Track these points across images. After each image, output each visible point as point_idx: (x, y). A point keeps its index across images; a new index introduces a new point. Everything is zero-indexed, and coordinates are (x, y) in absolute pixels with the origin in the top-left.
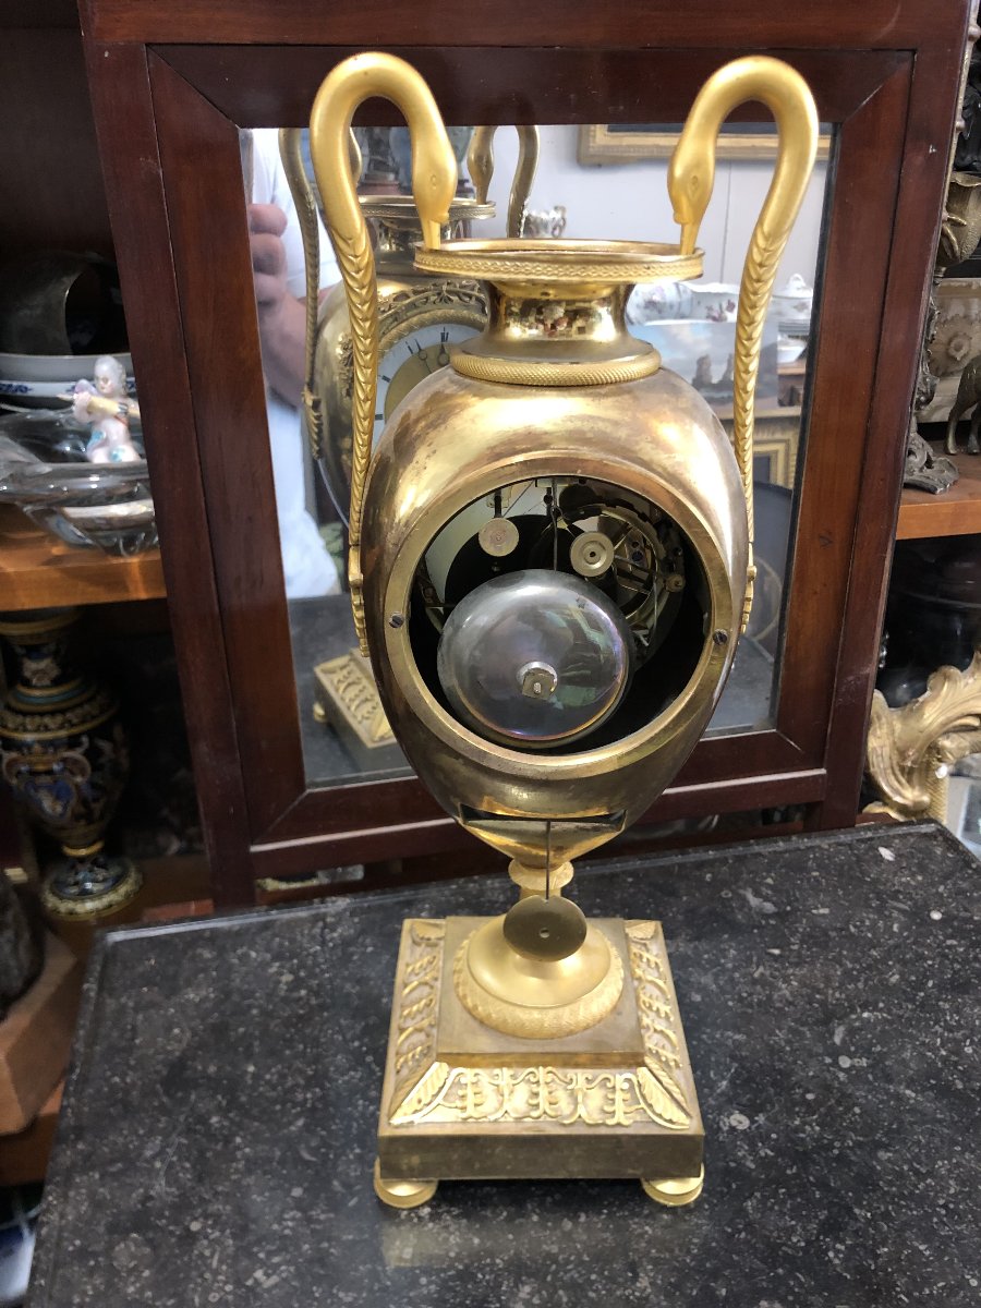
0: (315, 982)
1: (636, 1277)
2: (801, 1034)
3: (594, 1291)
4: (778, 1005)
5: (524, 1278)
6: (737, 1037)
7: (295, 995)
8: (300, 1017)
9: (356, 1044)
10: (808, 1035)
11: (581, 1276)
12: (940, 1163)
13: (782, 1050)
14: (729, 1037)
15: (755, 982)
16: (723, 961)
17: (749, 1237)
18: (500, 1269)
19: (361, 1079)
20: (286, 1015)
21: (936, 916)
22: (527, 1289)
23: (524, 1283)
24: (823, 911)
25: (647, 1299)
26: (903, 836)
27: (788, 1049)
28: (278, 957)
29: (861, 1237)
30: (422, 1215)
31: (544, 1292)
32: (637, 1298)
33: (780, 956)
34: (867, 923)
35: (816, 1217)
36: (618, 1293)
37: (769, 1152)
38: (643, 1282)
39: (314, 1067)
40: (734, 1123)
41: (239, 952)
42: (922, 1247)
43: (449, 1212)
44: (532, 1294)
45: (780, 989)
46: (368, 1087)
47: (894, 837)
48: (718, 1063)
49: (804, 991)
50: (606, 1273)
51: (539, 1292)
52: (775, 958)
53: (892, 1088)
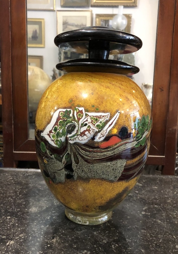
0: (16, 180)
1: (53, 238)
2: (134, 206)
3: (39, 239)
4: (131, 200)
5: (23, 233)
7: (11, 181)
8: (8, 184)
9: (17, 190)
10: (136, 207)
11: (38, 235)
12: (160, 235)
13: (126, 208)
17: (91, 238)
18: (18, 230)
19: (13, 195)
20: (6, 183)
22: (22, 235)
23: (22, 234)
24: (155, 187)
25: (52, 243)
27: (128, 208)
28: (12, 175)
29: (125, 244)
30: (7, 218)
31: (26, 237)
32: (50, 243)
33: (138, 193)
34: (167, 191)
35: (114, 238)
36: (46, 240)
37: (109, 224)
38: (54, 240)
39: (4, 191)
41: (4, 173)
42: (142, 250)
43: (14, 219)
44: (23, 236)
45: (133, 198)
46: (14, 196)
49: (140, 199)
50: (45, 236)
51: (25, 236)
52: (136, 193)
53: (154, 220)
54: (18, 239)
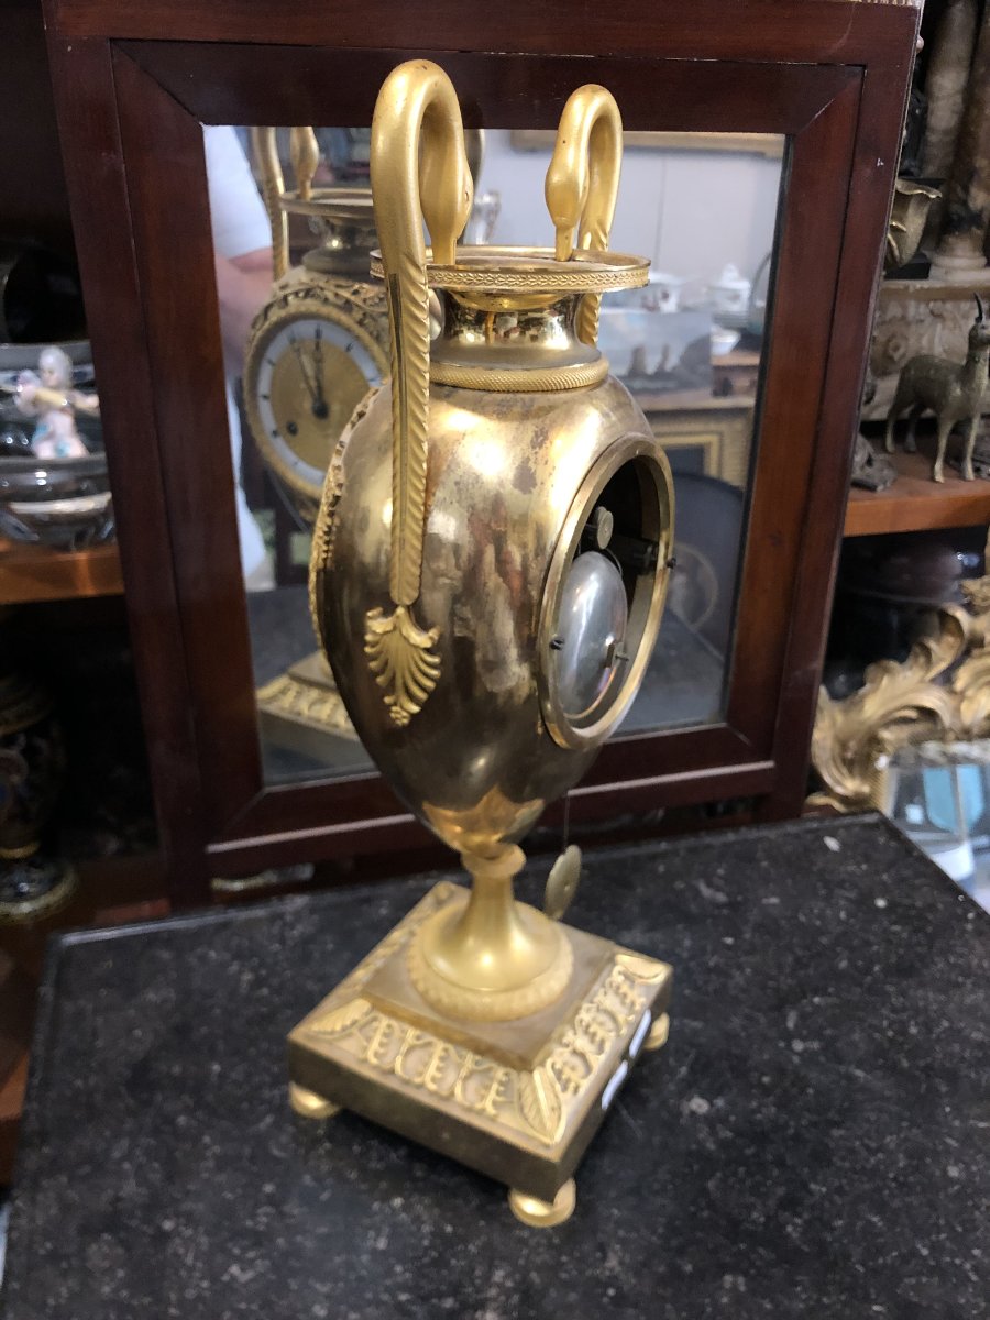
2: (756, 1020)
4: (732, 992)
5: (497, 1263)
7: (257, 993)
10: (763, 1020)
12: (889, 1138)
13: (738, 1036)
14: (687, 1025)
16: (678, 951)
17: (711, 1214)
20: (249, 1013)
21: (881, 903)
22: (500, 1273)
23: (497, 1268)
24: (774, 900)
25: (616, 1278)
26: (847, 827)
27: (743, 1034)
28: (237, 956)
29: (817, 1210)
30: (394, 1205)
31: (517, 1276)
32: (607, 1278)
34: (816, 911)
35: (775, 1193)
36: (589, 1273)
37: (728, 1133)
38: (613, 1262)
40: (695, 1108)
41: (198, 951)
42: (875, 1219)
43: (421, 1202)
44: (506, 1277)
45: (734, 977)
47: (838, 828)
48: (677, 1049)
49: (758, 978)
50: (576, 1254)
51: (512, 1275)
52: (729, 947)
53: (842, 1069)
54: (499, 1295)
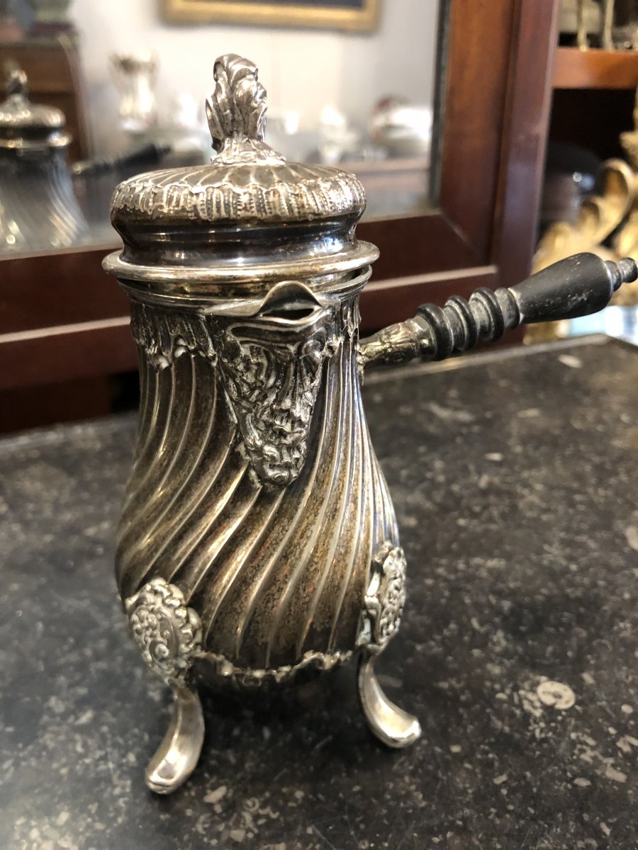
2: (582, 545)
4: (529, 514)
6: (492, 563)
10: (592, 544)
13: (566, 571)
14: (478, 567)
15: (484, 493)
16: (429, 475)
24: (530, 413)
27: (574, 567)
33: (504, 461)
34: (590, 418)
40: (549, 700)
45: (522, 497)
48: (478, 606)
52: (498, 464)
